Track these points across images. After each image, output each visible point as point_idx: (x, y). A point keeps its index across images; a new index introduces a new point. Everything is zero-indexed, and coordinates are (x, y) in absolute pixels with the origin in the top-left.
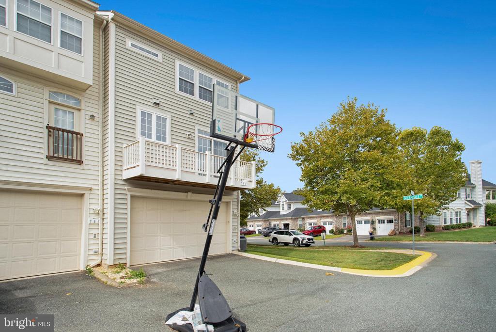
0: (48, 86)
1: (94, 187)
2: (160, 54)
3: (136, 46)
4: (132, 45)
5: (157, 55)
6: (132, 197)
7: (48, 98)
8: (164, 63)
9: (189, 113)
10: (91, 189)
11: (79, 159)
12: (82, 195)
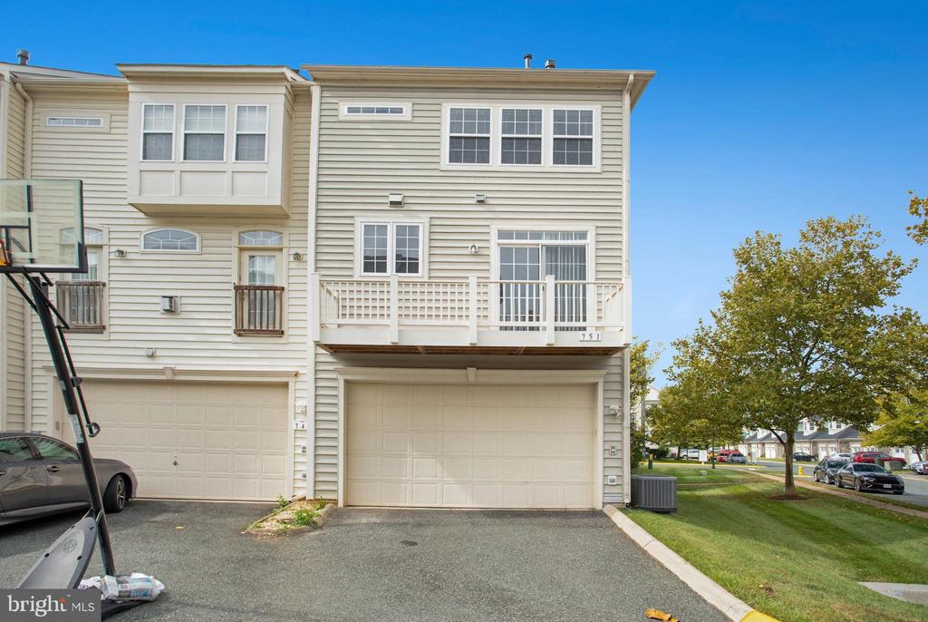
0: (238, 225)
1: (301, 371)
2: (406, 106)
3: (356, 110)
4: (351, 110)
5: (400, 111)
6: (347, 382)
7: (236, 244)
8: (416, 120)
9: (474, 201)
10: (296, 375)
11: (277, 328)
12: (286, 385)
